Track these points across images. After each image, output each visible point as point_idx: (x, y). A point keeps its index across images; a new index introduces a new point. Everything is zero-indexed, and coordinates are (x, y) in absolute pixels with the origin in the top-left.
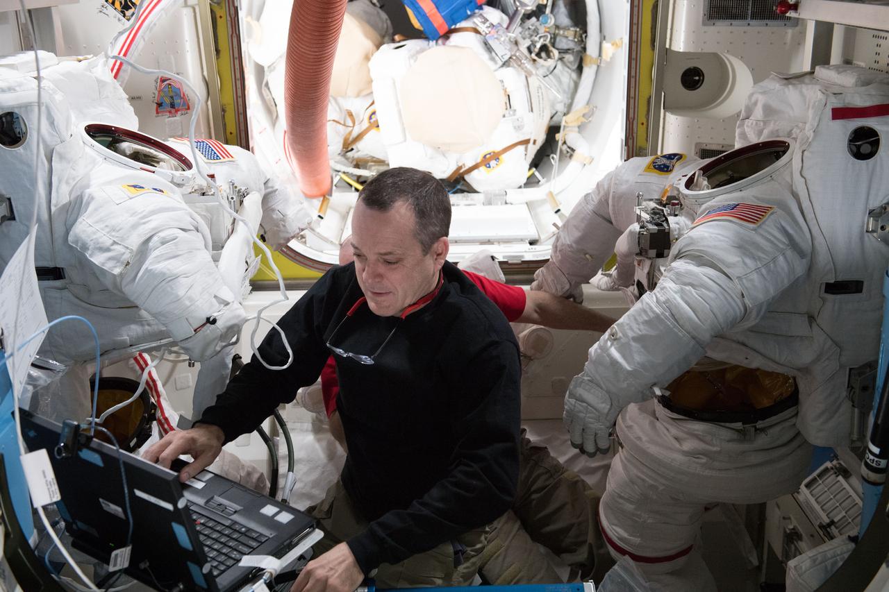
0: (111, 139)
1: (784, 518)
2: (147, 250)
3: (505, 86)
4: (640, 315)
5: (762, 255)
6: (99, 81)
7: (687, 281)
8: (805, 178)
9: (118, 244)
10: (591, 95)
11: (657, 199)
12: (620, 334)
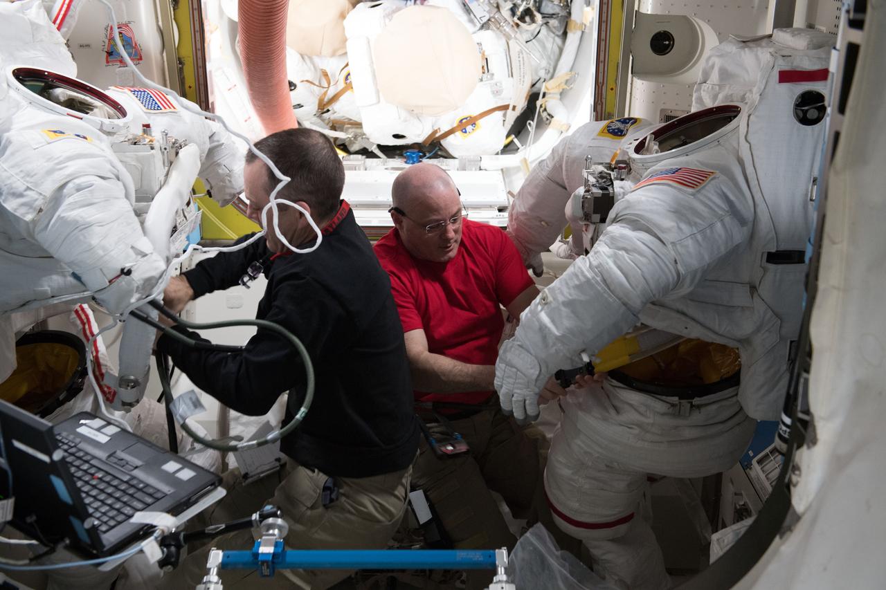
0: (43, 84)
1: (736, 494)
2: (61, 196)
3: (484, 49)
4: (572, 279)
5: (698, 221)
6: (32, 24)
7: (621, 245)
8: (749, 143)
9: (31, 189)
10: (575, 61)
11: (606, 163)
12: (550, 299)
